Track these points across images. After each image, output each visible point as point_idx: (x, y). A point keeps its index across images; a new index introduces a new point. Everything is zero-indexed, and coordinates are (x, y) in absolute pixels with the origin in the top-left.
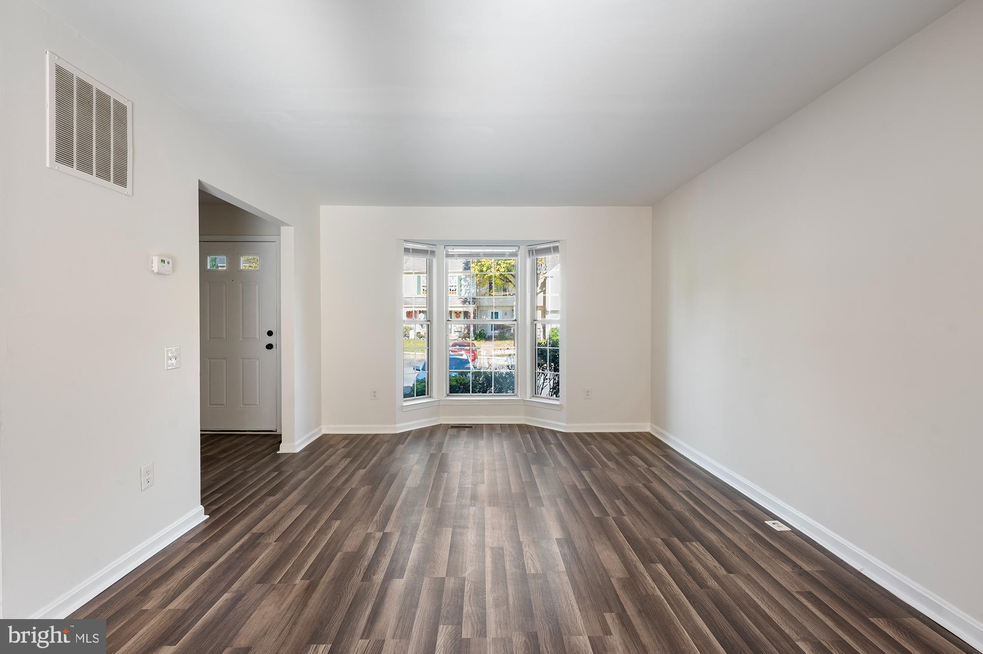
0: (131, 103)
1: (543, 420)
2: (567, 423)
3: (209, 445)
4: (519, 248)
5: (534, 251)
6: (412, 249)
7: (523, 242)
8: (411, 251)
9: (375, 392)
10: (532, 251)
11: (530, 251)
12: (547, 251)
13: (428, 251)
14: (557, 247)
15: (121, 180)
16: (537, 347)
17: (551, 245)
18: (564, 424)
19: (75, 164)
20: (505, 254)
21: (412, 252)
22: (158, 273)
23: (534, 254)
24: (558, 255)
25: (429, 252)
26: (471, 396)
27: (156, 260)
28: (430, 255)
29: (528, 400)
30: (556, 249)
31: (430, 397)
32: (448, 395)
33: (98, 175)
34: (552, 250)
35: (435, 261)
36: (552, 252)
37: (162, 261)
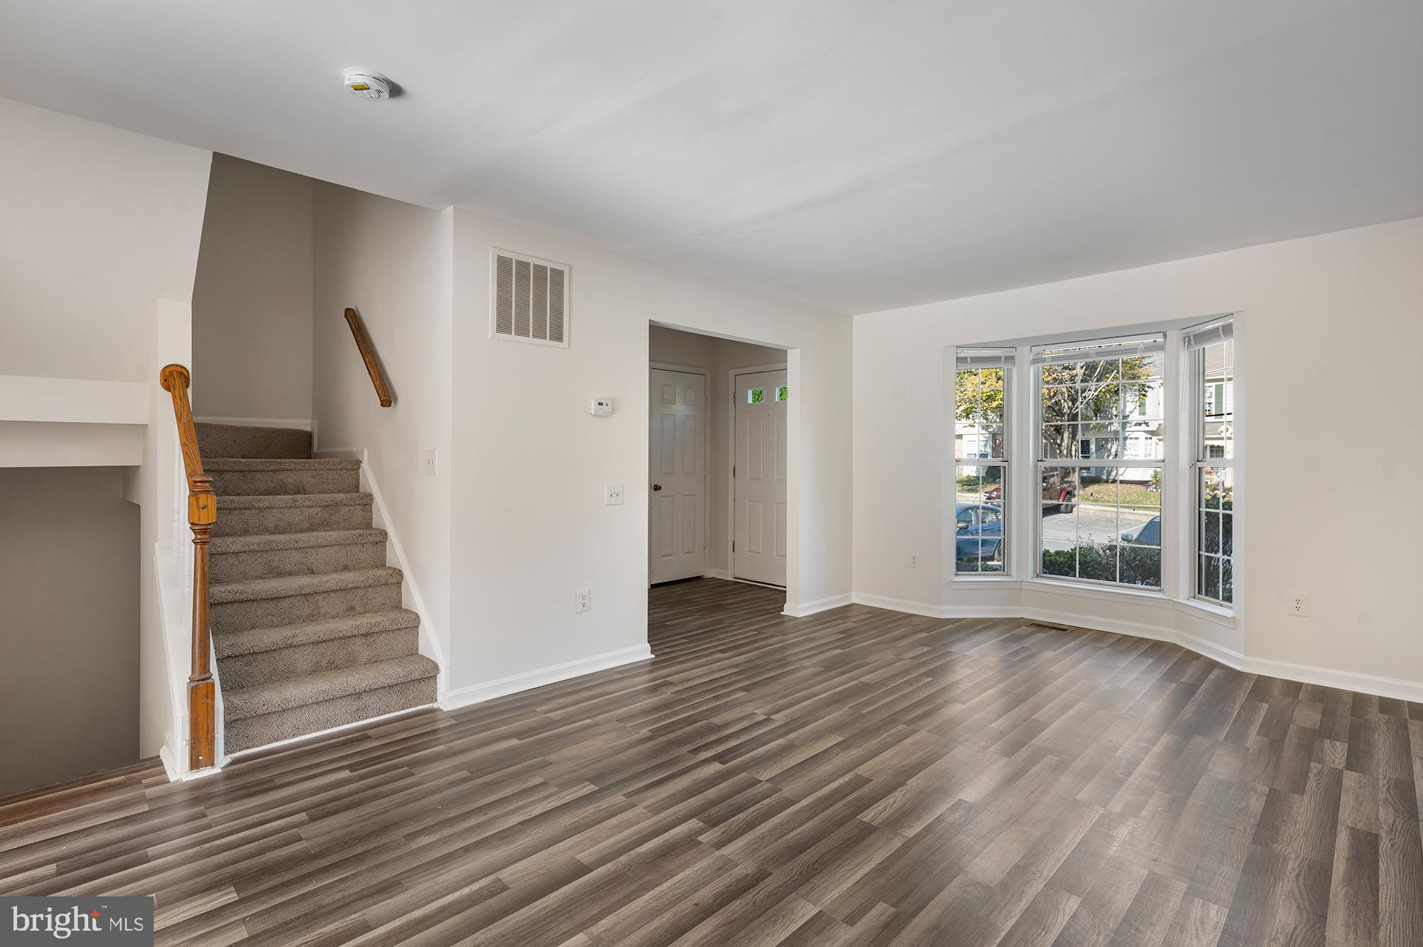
0: (568, 267)
1: (1206, 642)
2: (1245, 654)
3: (734, 594)
4: (1165, 336)
5: (1192, 337)
6: (971, 358)
7: (1172, 323)
8: (969, 361)
9: (914, 557)
10: (1189, 337)
11: (1185, 338)
12: (1213, 335)
13: (1000, 357)
14: (1230, 325)
15: (558, 336)
16: (1204, 510)
17: (1219, 324)
18: (1241, 656)
19: (513, 331)
20: (1136, 349)
21: (971, 362)
22: (595, 415)
23: (1193, 342)
24: (1232, 341)
25: (1003, 359)
26: (1077, 581)
27: (593, 403)
28: (1005, 362)
29: (1180, 601)
30: (1228, 330)
31: (1007, 575)
32: (1038, 576)
33: (534, 336)
34: (1221, 333)
35: (1015, 370)
36: (1222, 335)
37: (599, 404)
